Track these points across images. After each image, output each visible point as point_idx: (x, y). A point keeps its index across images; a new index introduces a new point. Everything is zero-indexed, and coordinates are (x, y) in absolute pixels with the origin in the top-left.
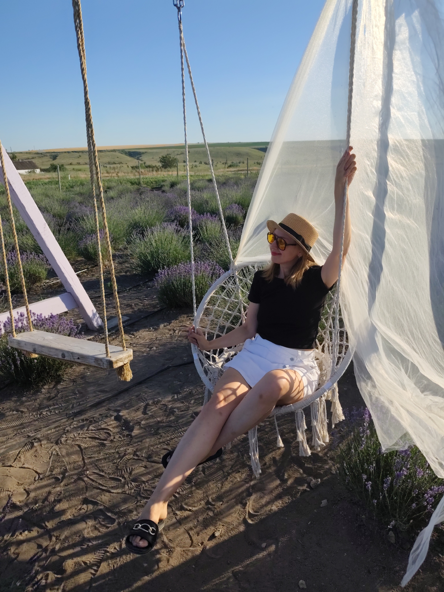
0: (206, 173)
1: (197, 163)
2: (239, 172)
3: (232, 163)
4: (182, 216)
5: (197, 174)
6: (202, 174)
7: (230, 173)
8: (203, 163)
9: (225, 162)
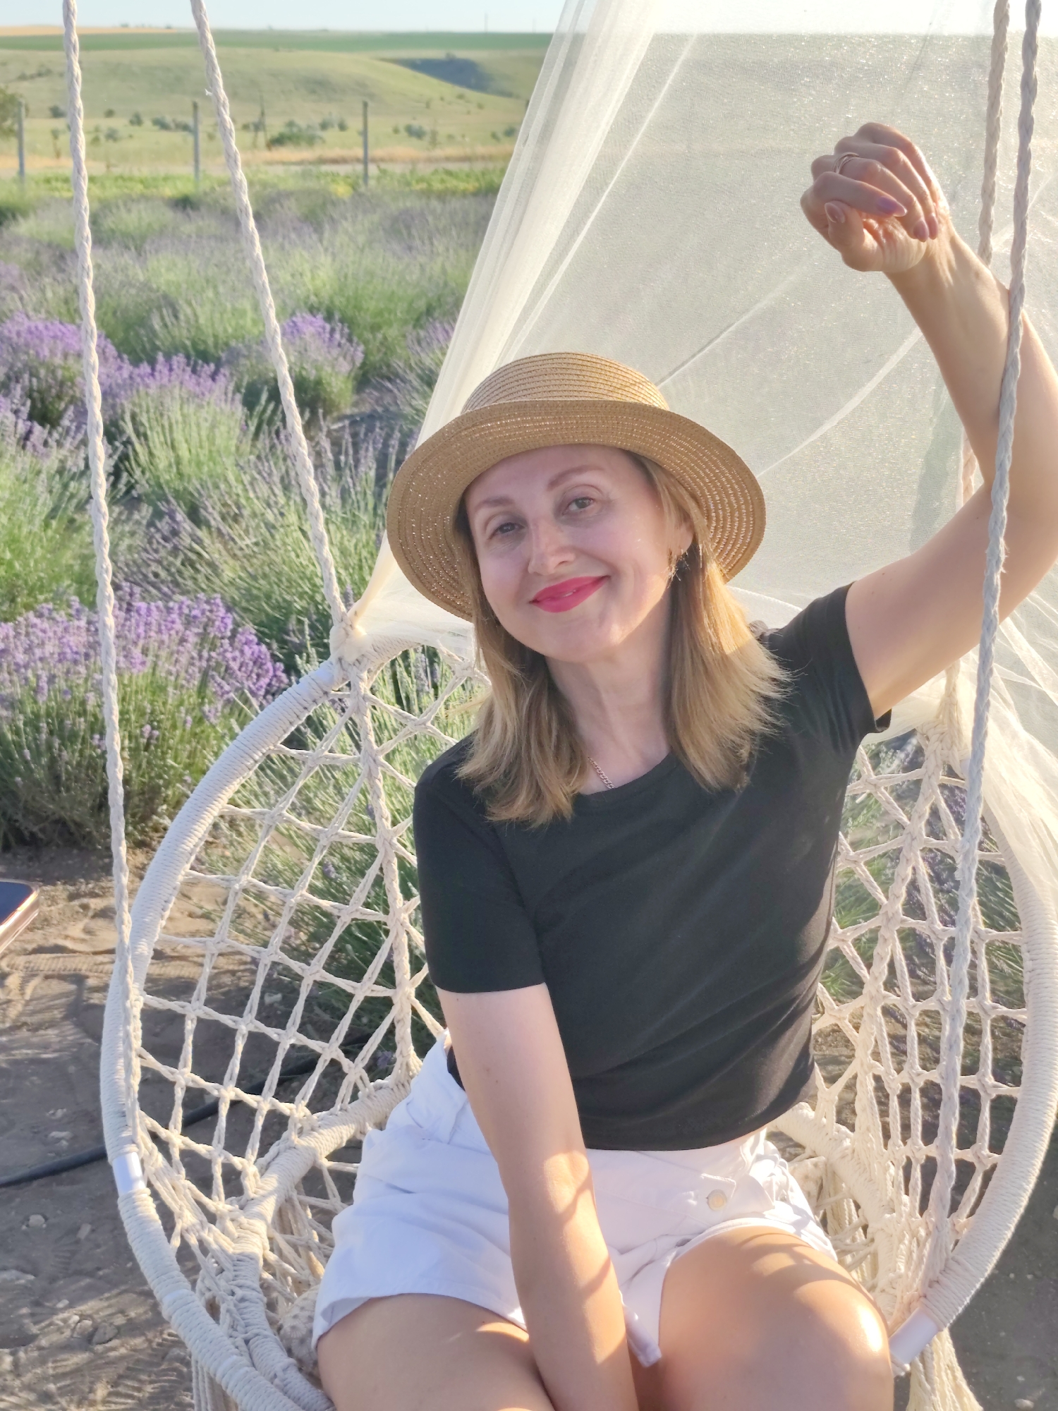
0: (162, 169)
1: (119, 123)
2: (325, 168)
3: (291, 124)
4: (42, 372)
5: (117, 171)
6: (144, 171)
7: (280, 170)
8: (147, 123)
9: (253, 118)
